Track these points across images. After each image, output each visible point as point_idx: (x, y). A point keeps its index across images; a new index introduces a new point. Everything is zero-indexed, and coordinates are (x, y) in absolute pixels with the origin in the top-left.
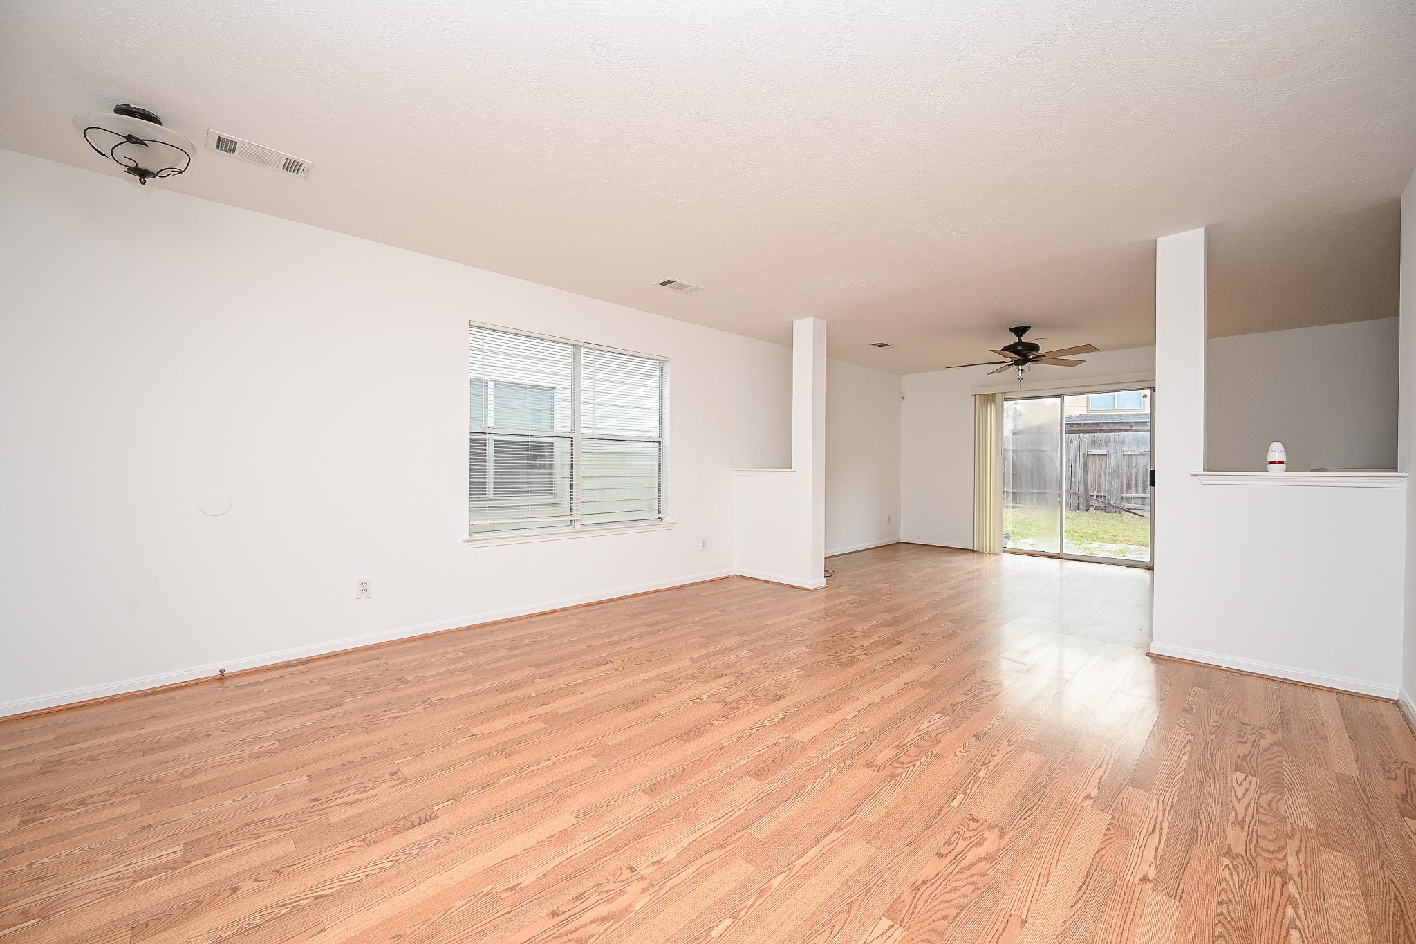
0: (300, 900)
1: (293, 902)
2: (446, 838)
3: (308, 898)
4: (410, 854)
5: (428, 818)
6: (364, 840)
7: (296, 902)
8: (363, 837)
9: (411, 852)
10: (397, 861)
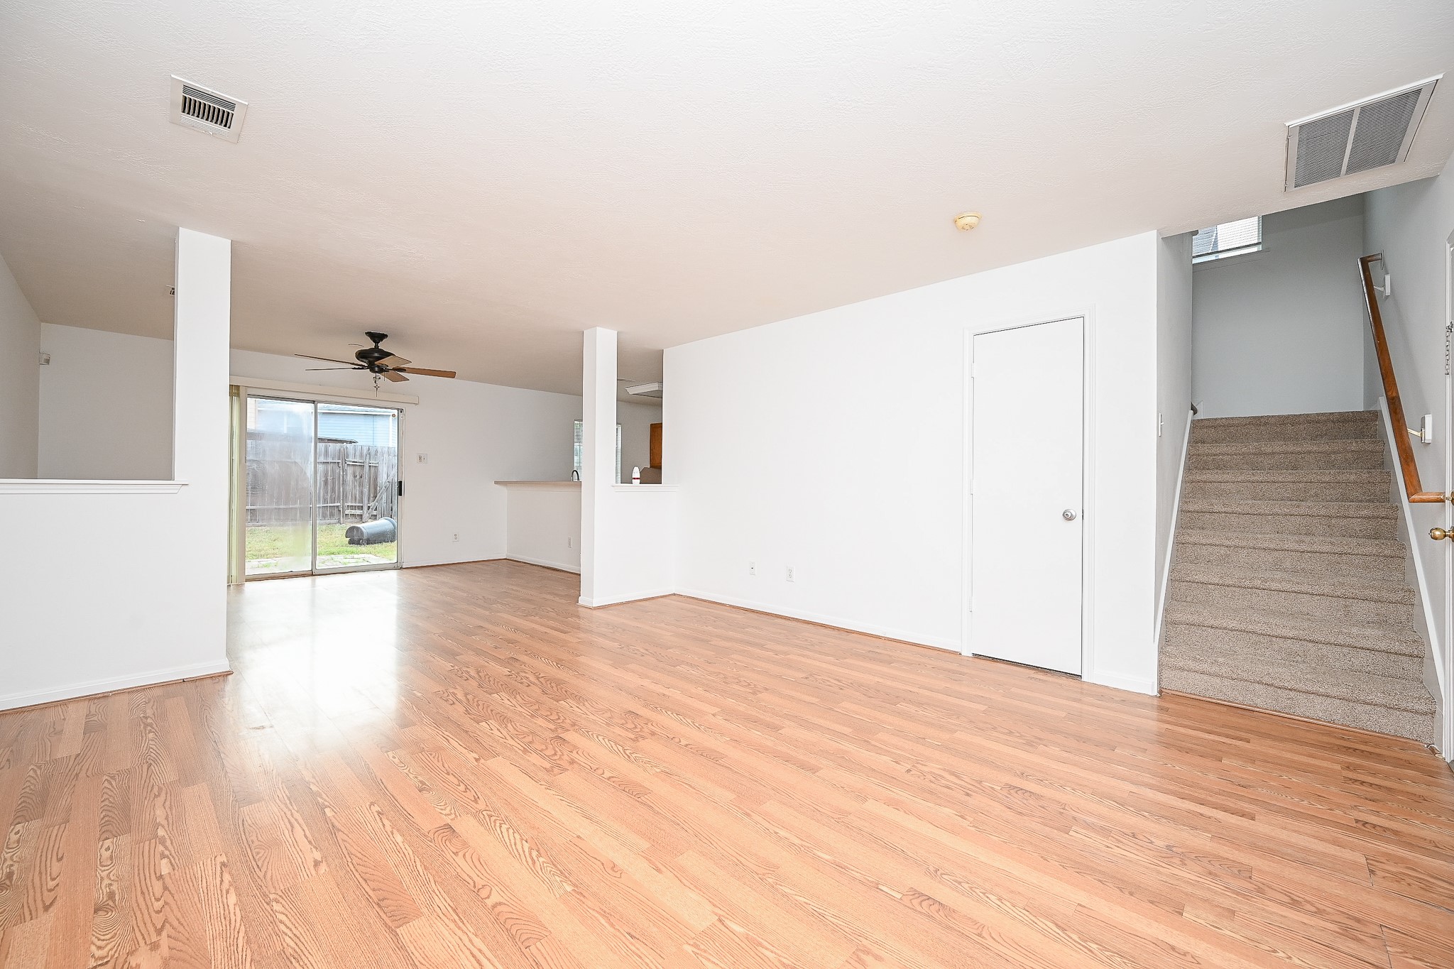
0: (1075, 941)
1: (1082, 945)
2: (936, 871)
3: (1069, 936)
4: (971, 888)
5: (917, 895)
6: (979, 935)
7: (1080, 944)
8: (976, 938)
9: (968, 889)
10: (984, 894)
